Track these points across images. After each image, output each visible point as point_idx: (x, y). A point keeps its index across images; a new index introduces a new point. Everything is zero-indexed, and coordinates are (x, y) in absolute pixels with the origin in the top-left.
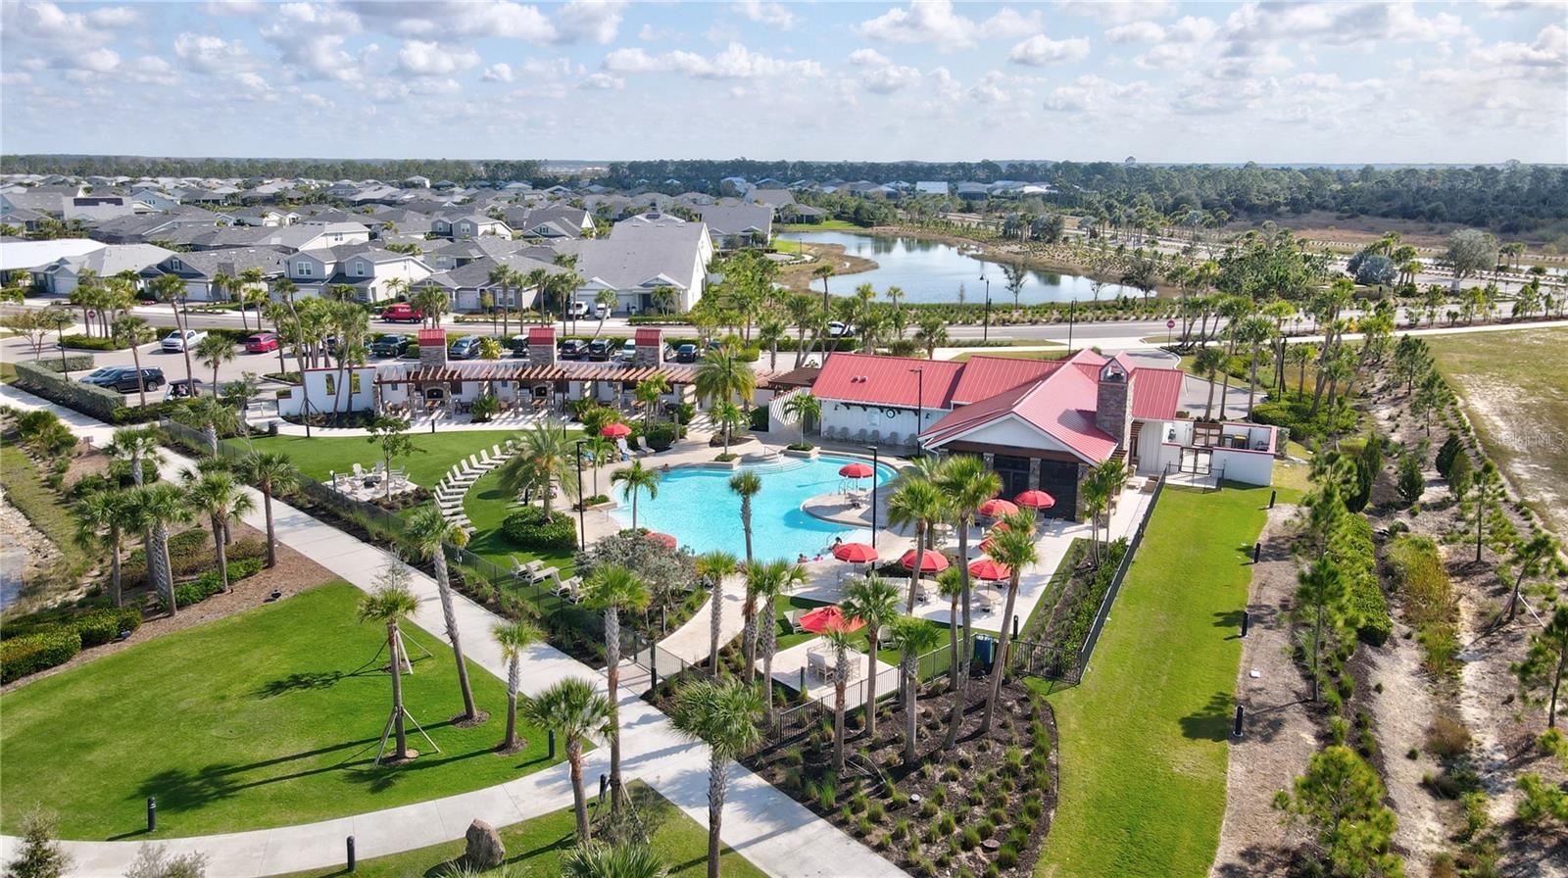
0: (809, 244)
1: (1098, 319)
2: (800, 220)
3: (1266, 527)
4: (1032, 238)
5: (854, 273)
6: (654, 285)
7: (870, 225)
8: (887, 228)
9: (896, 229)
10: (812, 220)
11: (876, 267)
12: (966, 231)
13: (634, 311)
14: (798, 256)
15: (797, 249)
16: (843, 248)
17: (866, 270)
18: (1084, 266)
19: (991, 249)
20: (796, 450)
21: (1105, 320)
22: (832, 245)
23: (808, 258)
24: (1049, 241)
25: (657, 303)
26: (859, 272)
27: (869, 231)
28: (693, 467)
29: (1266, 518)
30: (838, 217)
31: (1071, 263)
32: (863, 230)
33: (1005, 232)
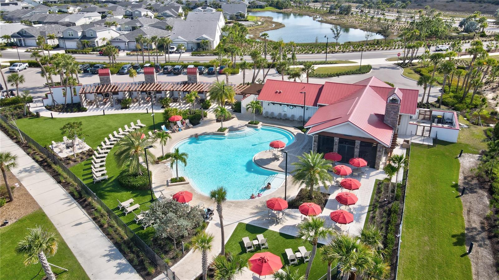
0: (260, 17)
1: (368, 50)
2: (257, 7)
3: (461, 170)
4: (339, 13)
5: (276, 29)
6: (201, 39)
7: (282, 9)
8: (288, 9)
9: (291, 10)
10: (261, 7)
11: (284, 26)
12: (316, 11)
13: (194, 49)
14: (256, 22)
15: (255, 19)
16: (272, 18)
17: (280, 28)
18: (359, 25)
19: (325, 17)
20: (252, 124)
21: (370, 50)
22: (268, 17)
23: (260, 23)
24: (346, 14)
25: (203, 46)
26: (278, 29)
27: (281, 11)
28: (208, 134)
29: (459, 164)
30: (270, 5)
31: (354, 23)
32: (279, 11)
33: (330, 11)
